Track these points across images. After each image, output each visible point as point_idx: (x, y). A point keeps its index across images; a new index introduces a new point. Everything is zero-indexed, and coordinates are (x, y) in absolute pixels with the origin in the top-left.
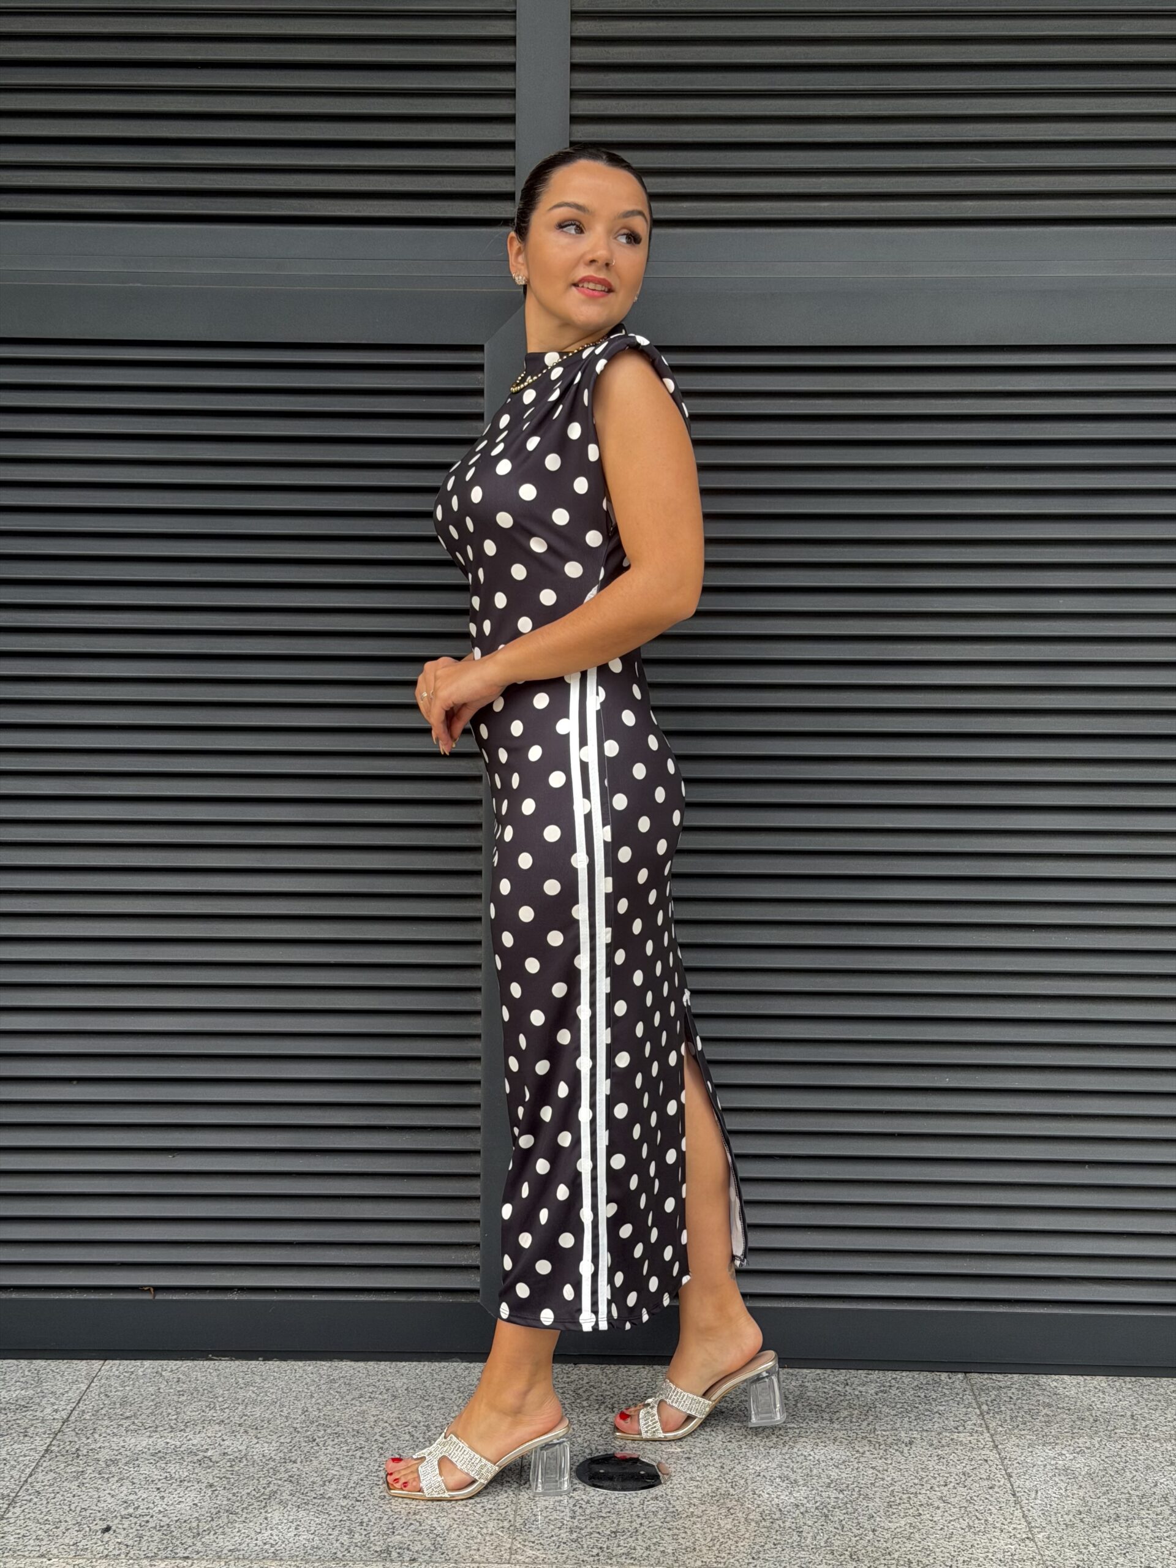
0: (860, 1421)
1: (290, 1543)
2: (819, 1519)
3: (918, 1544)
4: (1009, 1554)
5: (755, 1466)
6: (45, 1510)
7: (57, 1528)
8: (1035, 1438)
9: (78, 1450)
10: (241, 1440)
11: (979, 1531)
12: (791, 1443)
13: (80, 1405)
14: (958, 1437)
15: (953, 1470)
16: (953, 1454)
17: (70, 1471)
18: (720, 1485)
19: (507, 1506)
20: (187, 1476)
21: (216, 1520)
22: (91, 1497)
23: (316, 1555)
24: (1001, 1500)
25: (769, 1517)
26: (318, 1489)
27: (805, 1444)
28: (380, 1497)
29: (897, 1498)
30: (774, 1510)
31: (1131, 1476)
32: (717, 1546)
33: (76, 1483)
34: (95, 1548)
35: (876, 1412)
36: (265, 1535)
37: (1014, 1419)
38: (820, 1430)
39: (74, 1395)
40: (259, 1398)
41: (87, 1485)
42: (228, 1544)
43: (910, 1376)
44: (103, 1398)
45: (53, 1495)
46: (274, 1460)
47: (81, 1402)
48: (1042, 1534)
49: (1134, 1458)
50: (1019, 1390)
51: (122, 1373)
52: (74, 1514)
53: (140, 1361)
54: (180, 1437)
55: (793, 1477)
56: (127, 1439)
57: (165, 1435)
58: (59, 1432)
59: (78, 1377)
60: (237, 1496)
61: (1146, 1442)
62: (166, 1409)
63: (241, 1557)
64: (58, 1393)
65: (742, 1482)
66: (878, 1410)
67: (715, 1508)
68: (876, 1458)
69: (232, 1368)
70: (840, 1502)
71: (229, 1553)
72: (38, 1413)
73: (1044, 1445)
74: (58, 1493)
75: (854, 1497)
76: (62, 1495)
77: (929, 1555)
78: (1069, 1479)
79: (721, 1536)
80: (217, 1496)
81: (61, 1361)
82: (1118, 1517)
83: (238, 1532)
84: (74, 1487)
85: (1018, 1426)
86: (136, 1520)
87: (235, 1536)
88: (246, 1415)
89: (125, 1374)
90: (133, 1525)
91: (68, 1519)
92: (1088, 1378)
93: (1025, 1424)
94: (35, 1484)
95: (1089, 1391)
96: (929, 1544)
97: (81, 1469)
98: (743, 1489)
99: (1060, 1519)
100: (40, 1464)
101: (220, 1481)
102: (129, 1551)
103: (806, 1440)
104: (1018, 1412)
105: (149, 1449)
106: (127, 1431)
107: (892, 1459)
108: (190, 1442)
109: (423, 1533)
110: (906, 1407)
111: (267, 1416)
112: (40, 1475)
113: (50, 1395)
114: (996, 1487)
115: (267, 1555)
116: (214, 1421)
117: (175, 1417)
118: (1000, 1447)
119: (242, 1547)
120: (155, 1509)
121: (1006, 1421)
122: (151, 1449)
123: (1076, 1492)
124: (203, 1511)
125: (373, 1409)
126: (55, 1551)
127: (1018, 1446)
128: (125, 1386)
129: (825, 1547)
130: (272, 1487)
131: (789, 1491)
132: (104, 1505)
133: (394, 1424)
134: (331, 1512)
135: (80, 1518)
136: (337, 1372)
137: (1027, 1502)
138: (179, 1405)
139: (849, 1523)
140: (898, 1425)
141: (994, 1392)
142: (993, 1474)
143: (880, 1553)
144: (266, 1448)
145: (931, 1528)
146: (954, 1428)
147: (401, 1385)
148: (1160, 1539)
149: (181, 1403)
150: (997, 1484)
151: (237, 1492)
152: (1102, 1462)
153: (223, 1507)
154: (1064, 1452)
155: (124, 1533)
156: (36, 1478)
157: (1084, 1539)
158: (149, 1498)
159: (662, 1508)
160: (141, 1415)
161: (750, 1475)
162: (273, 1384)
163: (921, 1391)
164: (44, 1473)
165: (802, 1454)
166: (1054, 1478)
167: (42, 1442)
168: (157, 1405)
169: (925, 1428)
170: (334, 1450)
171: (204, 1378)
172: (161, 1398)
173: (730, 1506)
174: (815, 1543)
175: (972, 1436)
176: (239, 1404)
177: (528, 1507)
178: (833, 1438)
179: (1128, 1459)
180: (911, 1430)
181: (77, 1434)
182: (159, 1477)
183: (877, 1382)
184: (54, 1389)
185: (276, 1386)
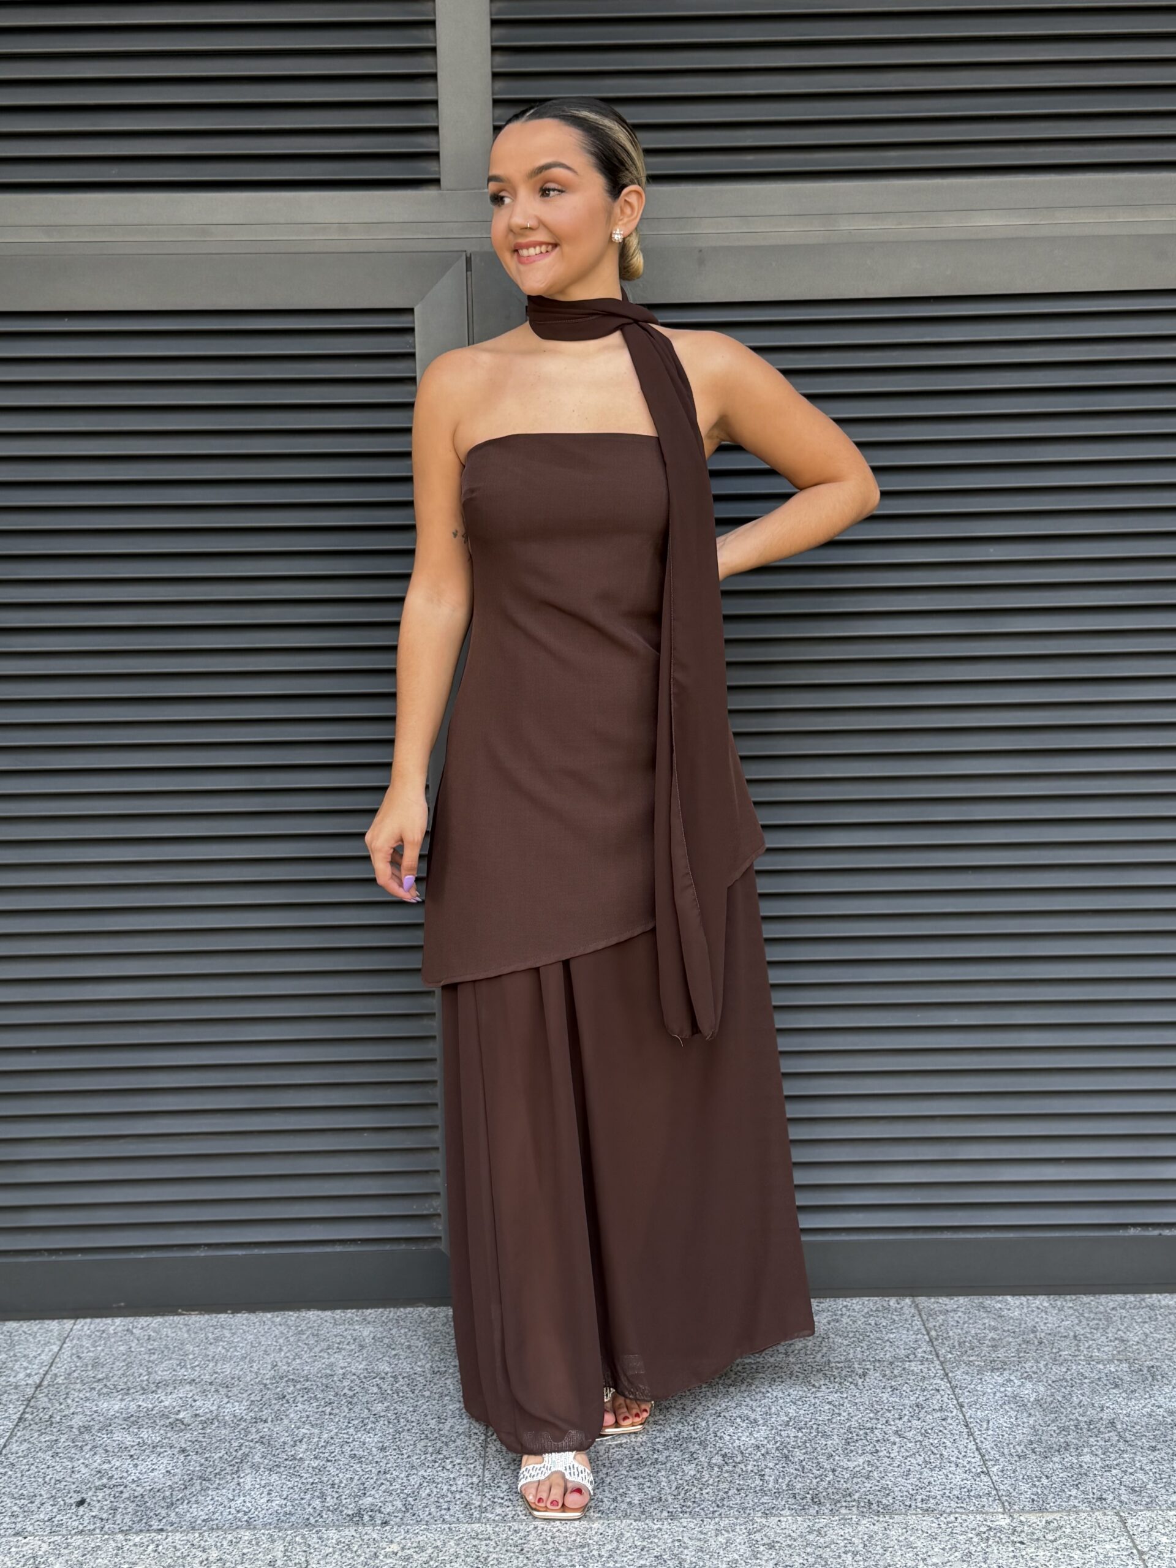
0: (814, 1353)
1: (263, 1509)
2: (779, 1461)
3: (877, 1484)
4: (966, 1490)
5: (715, 1406)
6: (19, 1483)
7: (32, 1502)
8: (983, 1364)
9: (51, 1417)
10: (212, 1400)
11: (935, 1467)
12: (748, 1380)
13: (53, 1368)
14: (910, 1366)
15: (906, 1401)
16: (906, 1385)
17: (44, 1440)
18: (682, 1428)
19: (476, 1461)
20: (159, 1441)
21: (189, 1487)
22: (65, 1468)
23: (289, 1522)
24: (954, 1431)
25: (731, 1461)
26: (289, 1450)
27: (763, 1380)
28: (350, 1457)
29: (854, 1435)
30: (736, 1452)
31: (1078, 1401)
32: (682, 1495)
33: (50, 1453)
34: (69, 1523)
35: (829, 1342)
36: (238, 1502)
37: (962, 1345)
38: (777, 1365)
39: (46, 1358)
40: (229, 1354)
41: (61, 1455)
42: (201, 1513)
43: (860, 1303)
44: (75, 1360)
45: (27, 1467)
46: (245, 1421)
47: (54, 1365)
48: (997, 1467)
49: (1079, 1381)
50: (965, 1314)
51: (94, 1333)
52: (48, 1487)
53: (111, 1319)
54: (152, 1399)
55: (753, 1416)
56: (100, 1404)
57: (137, 1397)
58: (33, 1398)
59: (50, 1338)
60: (210, 1461)
61: (1089, 1364)
62: (138, 1369)
63: (215, 1527)
64: (31, 1356)
65: (704, 1424)
66: (831, 1340)
67: (678, 1453)
68: (832, 1392)
69: (202, 1322)
70: (799, 1441)
71: (204, 1523)
72: (11, 1379)
73: (992, 1371)
74: (33, 1464)
75: (812, 1435)
76: (37, 1467)
77: (888, 1494)
78: (1019, 1406)
79: (685, 1484)
80: (190, 1462)
81: (32, 1321)
82: (1068, 1445)
83: (212, 1500)
84: (48, 1458)
85: (966, 1352)
86: (110, 1490)
87: (208, 1505)
88: (216, 1373)
89: (96, 1333)
90: (107, 1497)
91: (43, 1493)
92: (1030, 1298)
93: (973, 1349)
94: (9, 1456)
95: (1033, 1311)
96: (888, 1482)
97: (54, 1438)
98: (705, 1431)
99: (1013, 1450)
100: (14, 1434)
101: (193, 1445)
102: (104, 1526)
103: (764, 1376)
104: (966, 1337)
105: (122, 1413)
106: (99, 1395)
107: (847, 1393)
108: (162, 1404)
109: (394, 1493)
110: (858, 1336)
111: (237, 1372)
112: (14, 1445)
113: (23, 1359)
114: (949, 1419)
115: (239, 1523)
116: (185, 1380)
117: (147, 1377)
118: (950, 1375)
119: (216, 1516)
120: (129, 1478)
121: (954, 1347)
122: (124, 1413)
123: (1026, 1420)
124: (176, 1479)
125: (341, 1361)
126: (30, 1529)
127: (967, 1374)
128: (97, 1346)
129: (787, 1490)
130: (244, 1450)
131: (750, 1431)
132: (78, 1476)
133: (362, 1376)
134: (303, 1474)
135: (55, 1491)
136: (305, 1322)
137: (979, 1433)
138: (150, 1364)
139: (809, 1463)
140: (851, 1356)
141: (942, 1317)
142: (945, 1404)
143: (840, 1495)
144: (237, 1408)
145: (889, 1465)
146: (905, 1356)
147: (368, 1334)
148: (1109, 1468)
149: (153, 1362)
150: (950, 1415)
151: (210, 1457)
152: (1049, 1387)
153: (196, 1473)
154: (1012, 1378)
155: (98, 1505)
156: (10, 1449)
157: (1037, 1471)
158: (123, 1466)
159: (626, 1456)
160: (112, 1377)
161: (711, 1416)
162: (243, 1338)
163: (872, 1318)
164: (18, 1443)
165: (760, 1392)
166: (1004, 1406)
167: (16, 1410)
168: (129, 1365)
169: (877, 1358)
170: (305, 1407)
171: (174, 1335)
172: (132, 1358)
173: (693, 1450)
174: (777, 1486)
175: (922, 1364)
176: (209, 1361)
177: (496, 1461)
178: (789, 1372)
179: (1073, 1383)
180: (864, 1360)
181: (50, 1399)
182: (132, 1444)
183: (829, 1311)
184: (26, 1352)
185: (246, 1340)
